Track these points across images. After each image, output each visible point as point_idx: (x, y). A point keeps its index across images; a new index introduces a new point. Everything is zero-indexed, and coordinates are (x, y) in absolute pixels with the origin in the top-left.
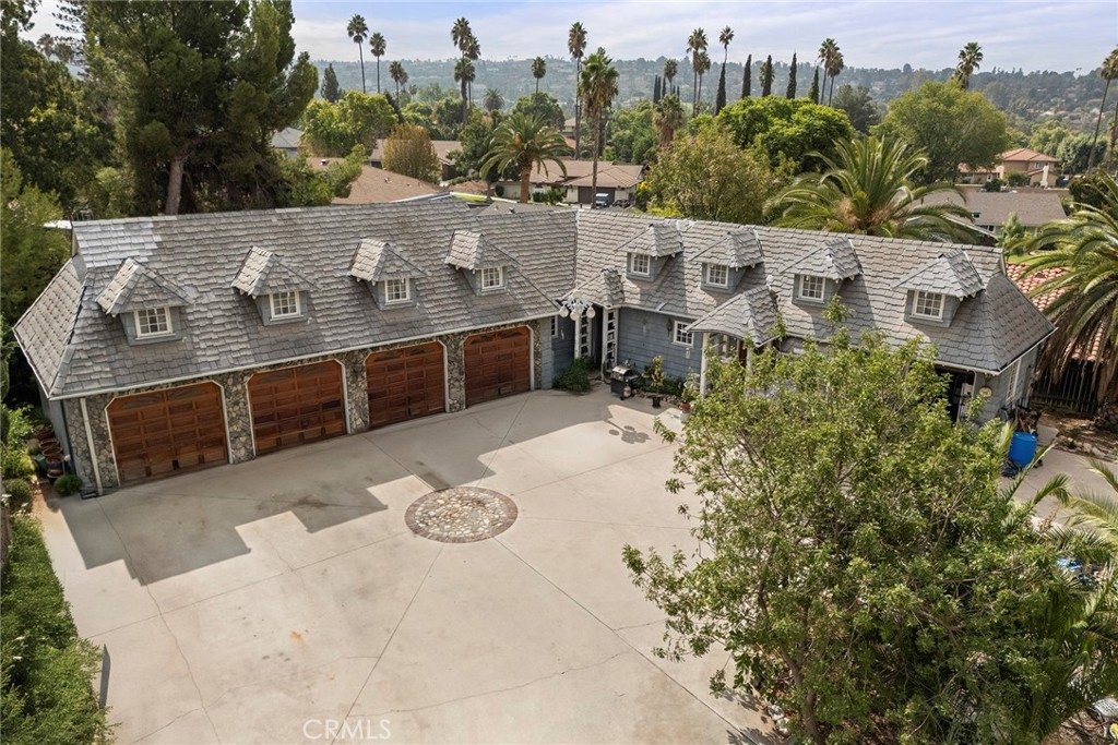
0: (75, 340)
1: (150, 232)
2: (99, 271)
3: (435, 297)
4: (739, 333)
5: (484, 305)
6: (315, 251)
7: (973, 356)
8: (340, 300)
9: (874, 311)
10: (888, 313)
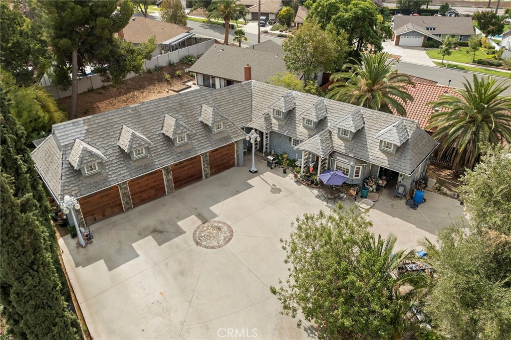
0: (63, 178)
1: (83, 125)
2: (66, 146)
3: (196, 137)
4: (316, 153)
5: (216, 138)
6: (147, 123)
7: (402, 167)
8: (160, 146)
9: (368, 144)
10: (373, 145)
